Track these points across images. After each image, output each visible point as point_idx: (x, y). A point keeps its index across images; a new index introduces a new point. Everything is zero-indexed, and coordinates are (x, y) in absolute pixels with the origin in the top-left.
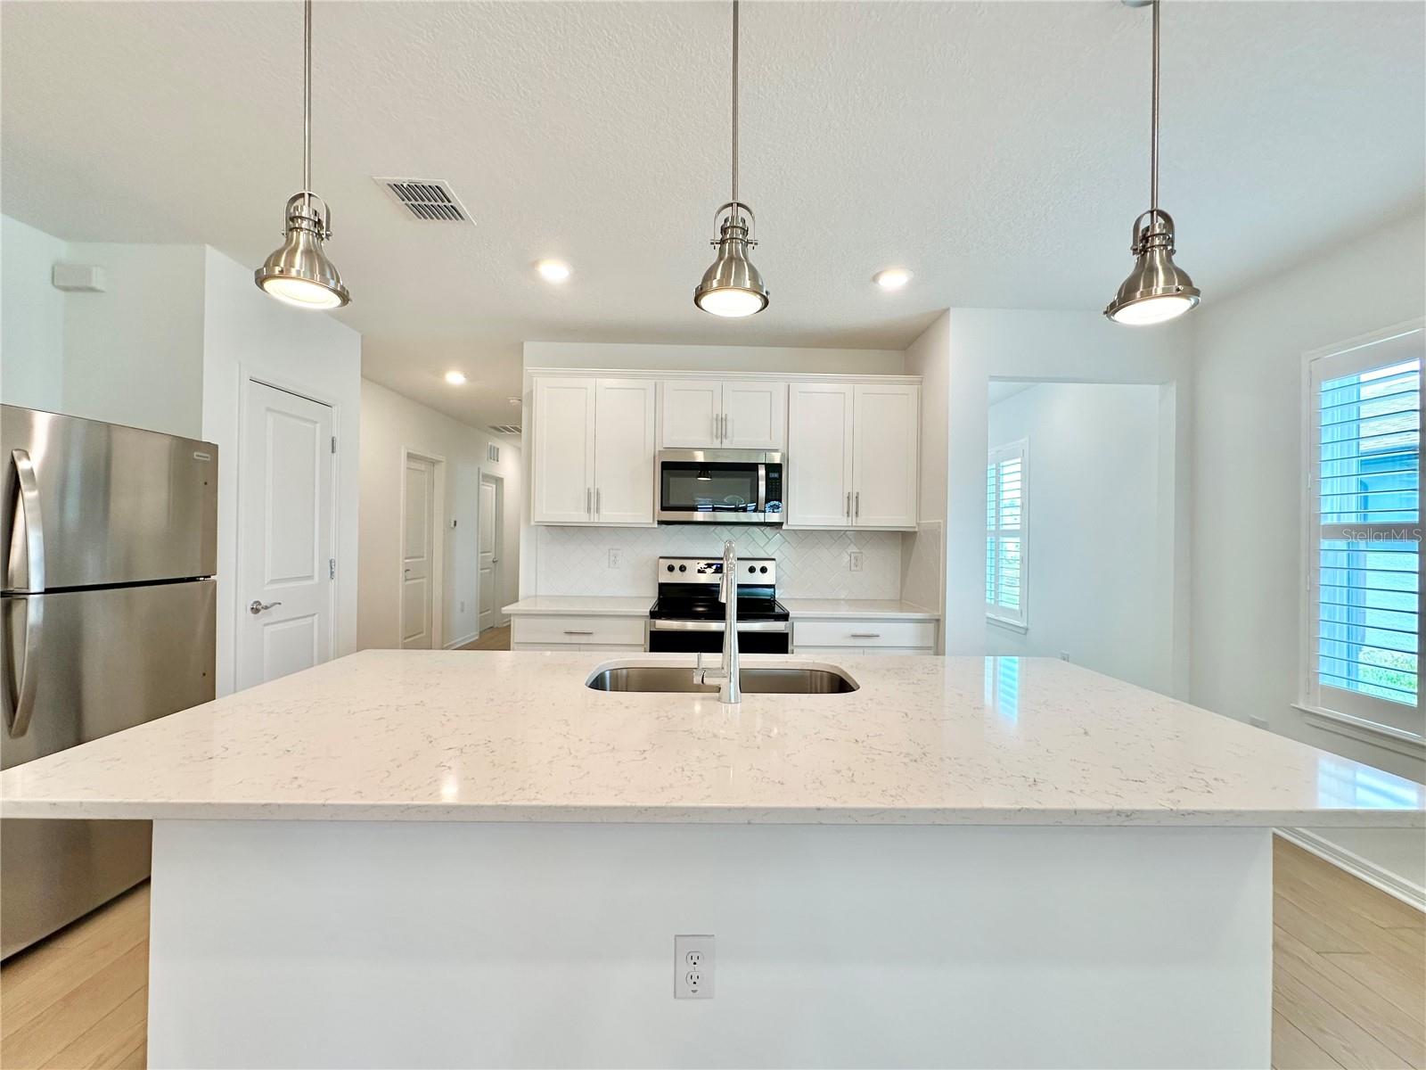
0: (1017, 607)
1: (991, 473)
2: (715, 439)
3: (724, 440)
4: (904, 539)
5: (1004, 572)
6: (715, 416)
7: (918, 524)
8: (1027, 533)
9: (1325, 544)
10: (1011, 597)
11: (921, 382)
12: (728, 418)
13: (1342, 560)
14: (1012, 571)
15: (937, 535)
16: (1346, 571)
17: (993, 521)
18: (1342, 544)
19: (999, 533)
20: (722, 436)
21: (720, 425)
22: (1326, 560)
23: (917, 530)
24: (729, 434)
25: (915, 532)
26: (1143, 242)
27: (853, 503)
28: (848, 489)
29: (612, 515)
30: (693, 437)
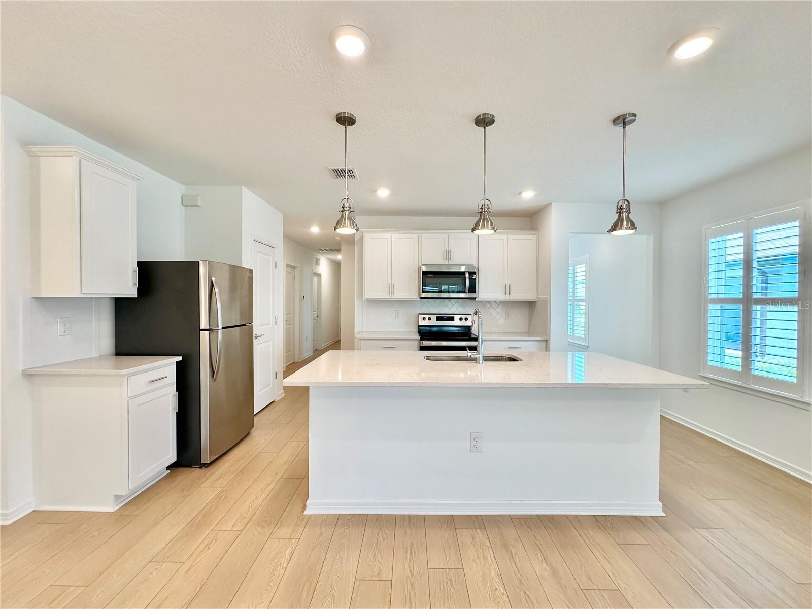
0: (583, 336)
1: (571, 271)
2: (445, 260)
3: (449, 261)
4: (531, 305)
5: (577, 319)
6: (445, 250)
7: (537, 298)
8: (587, 300)
9: (711, 306)
10: (580, 332)
11: (539, 233)
12: (451, 251)
13: (718, 313)
14: (580, 320)
15: (546, 303)
16: (719, 318)
17: (572, 295)
18: (718, 306)
19: (575, 300)
20: (449, 259)
21: (448, 254)
22: (711, 313)
23: (536, 300)
24: (451, 258)
25: (535, 302)
26: (620, 210)
27: (508, 289)
28: (505, 282)
29: (399, 295)
30: (435, 260)
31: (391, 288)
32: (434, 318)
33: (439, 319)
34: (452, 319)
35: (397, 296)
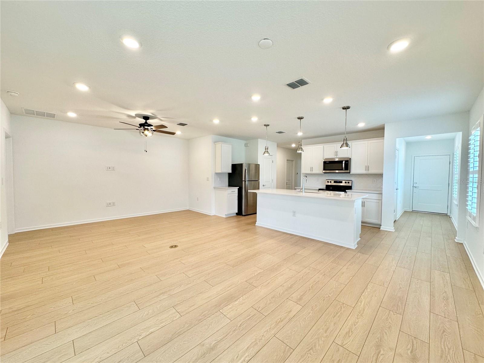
6: (335, 151)
12: (338, 152)
20: (337, 155)
27: (367, 168)
28: (366, 165)
31: (312, 169)
32: (333, 182)
33: (335, 182)
34: (341, 182)
35: (314, 172)
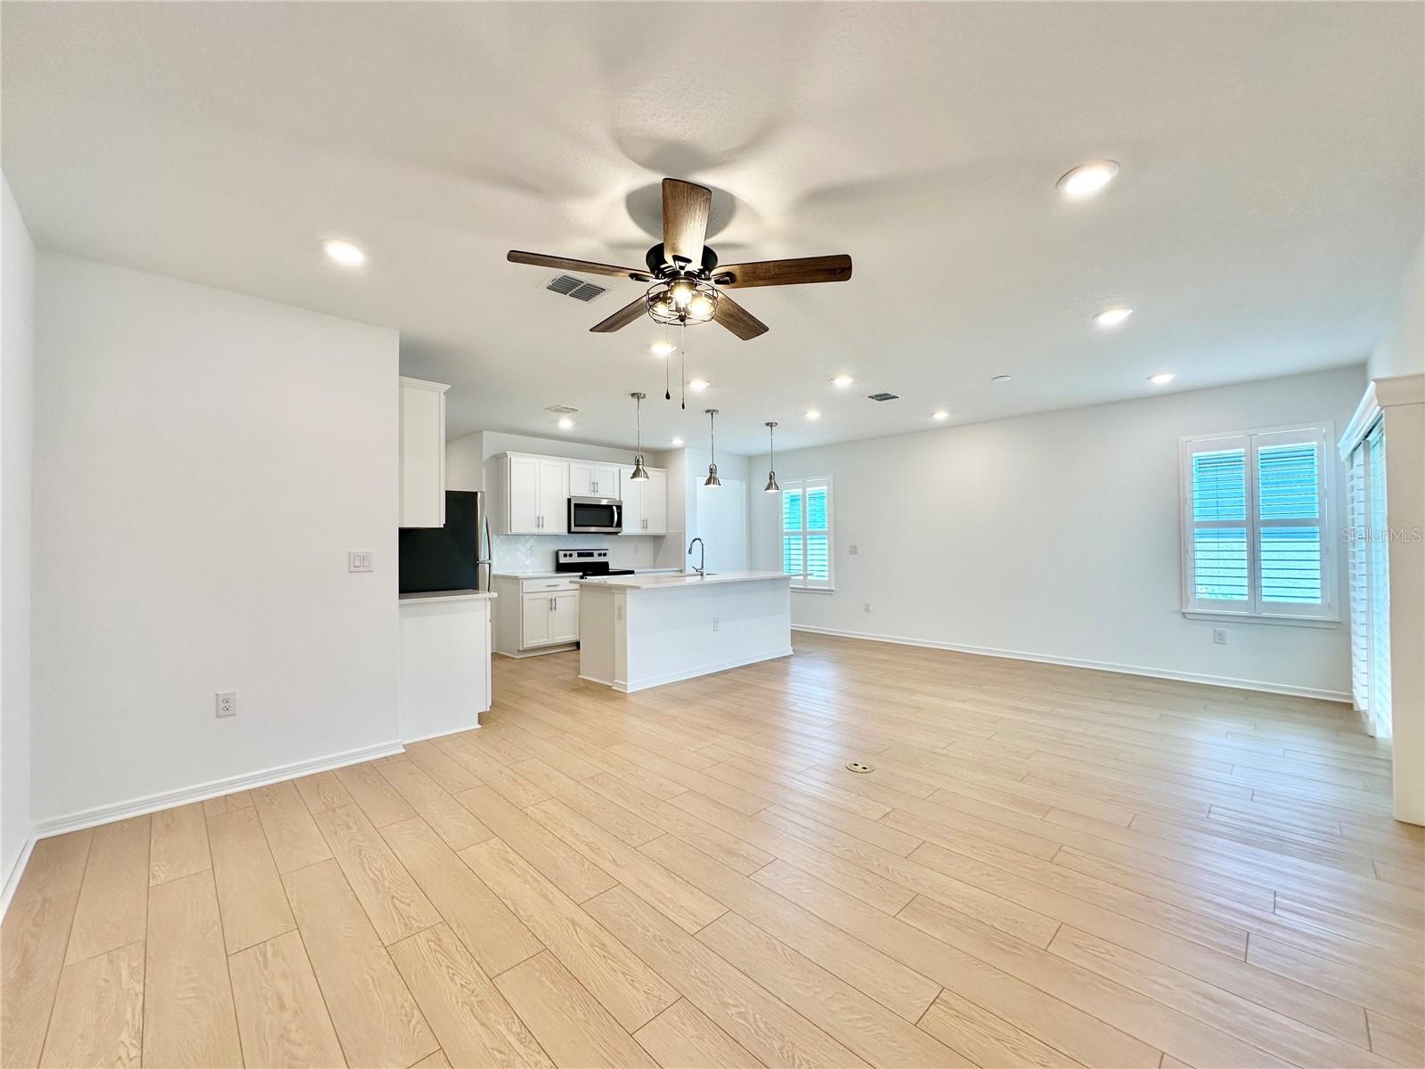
2: (592, 492)
6: (592, 482)
7: (667, 532)
11: (667, 472)
12: (597, 483)
15: (680, 537)
20: (595, 491)
21: (594, 486)
24: (598, 491)
25: (664, 536)
27: (645, 524)
28: (643, 517)
29: (548, 529)
30: (583, 493)
31: (539, 522)
32: (575, 554)
33: (580, 555)
34: (592, 555)
35: (546, 530)
